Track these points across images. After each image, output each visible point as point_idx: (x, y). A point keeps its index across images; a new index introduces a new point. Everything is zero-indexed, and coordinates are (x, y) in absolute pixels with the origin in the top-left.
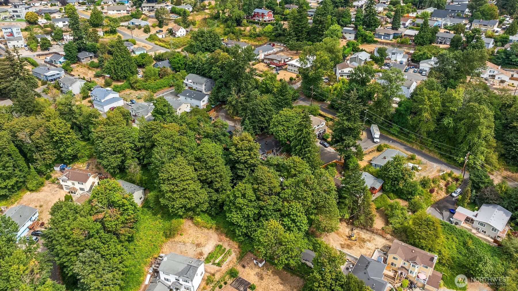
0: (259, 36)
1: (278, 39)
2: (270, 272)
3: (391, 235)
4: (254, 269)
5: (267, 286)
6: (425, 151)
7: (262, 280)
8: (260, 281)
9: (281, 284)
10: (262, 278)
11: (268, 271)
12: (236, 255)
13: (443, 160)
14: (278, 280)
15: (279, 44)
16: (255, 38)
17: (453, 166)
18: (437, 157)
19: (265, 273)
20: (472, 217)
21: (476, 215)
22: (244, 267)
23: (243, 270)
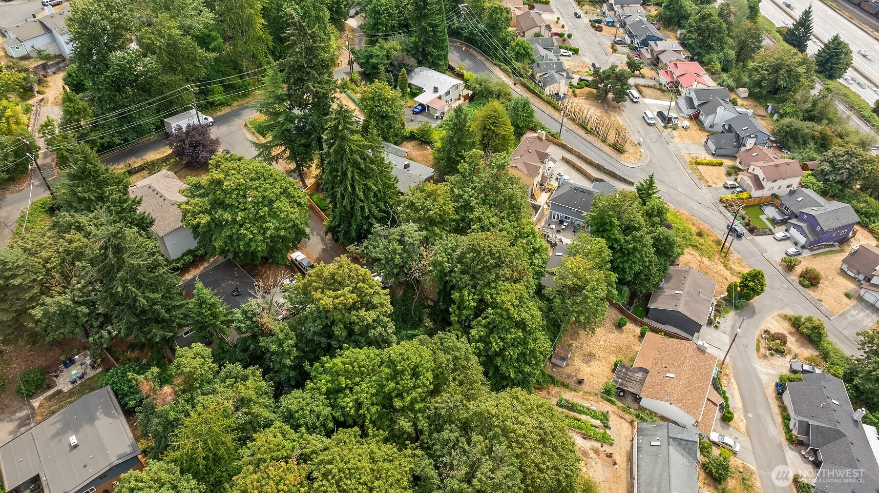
2: (575, 344)
4: (578, 367)
7: (594, 355)
8: (598, 358)
10: (592, 356)
12: (564, 393)
19: (578, 350)
20: (438, 95)
21: (436, 90)
22: (580, 382)
23: (588, 383)
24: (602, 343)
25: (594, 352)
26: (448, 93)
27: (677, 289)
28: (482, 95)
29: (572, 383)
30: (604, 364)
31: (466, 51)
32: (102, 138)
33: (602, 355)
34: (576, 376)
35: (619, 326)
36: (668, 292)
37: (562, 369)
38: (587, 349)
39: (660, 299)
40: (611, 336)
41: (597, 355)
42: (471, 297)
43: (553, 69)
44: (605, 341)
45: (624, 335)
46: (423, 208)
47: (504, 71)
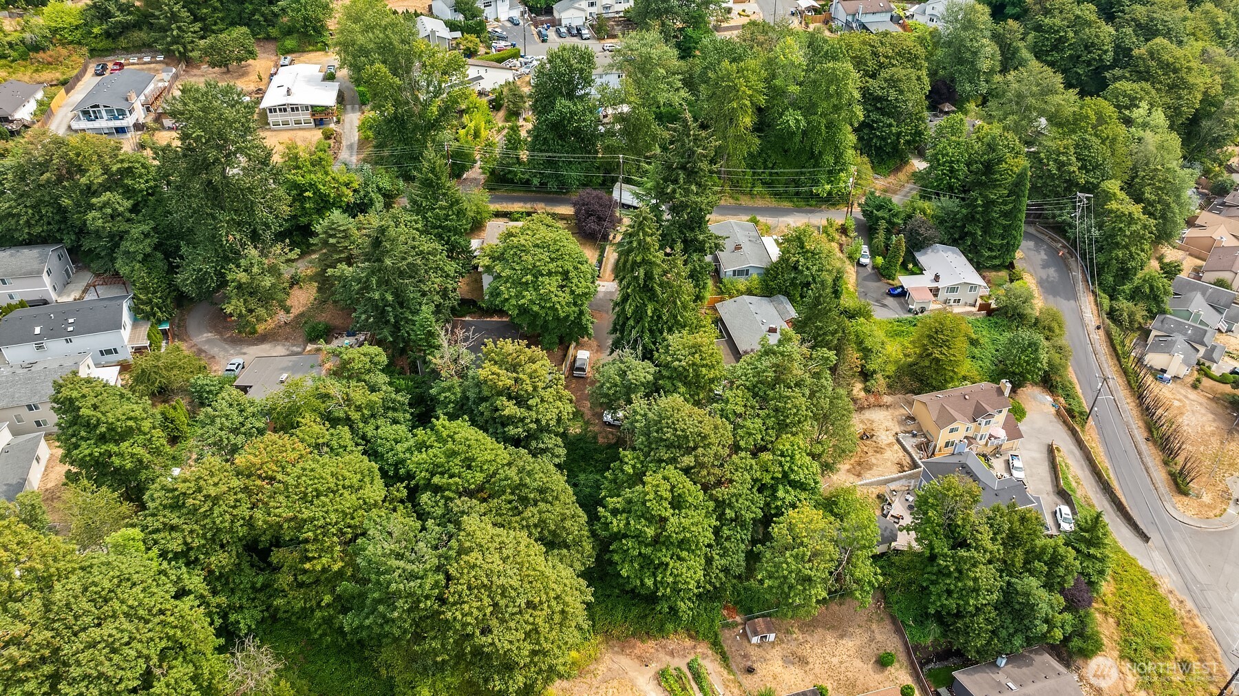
0: (36, 48)
1: (123, 42)
2: (798, 635)
3: (889, 394)
4: (768, 657)
5: (826, 666)
6: (745, 201)
7: (807, 663)
8: (807, 669)
9: (842, 637)
10: (803, 661)
11: (794, 636)
12: (712, 661)
13: (787, 204)
14: (830, 638)
15: (147, 59)
16: (24, 57)
17: (808, 208)
18: (771, 202)
19: (794, 644)
20: (935, 285)
21: (937, 278)
22: (750, 671)
23: (759, 680)
24: (835, 660)
25: (810, 660)
26: (953, 289)
27: (1014, 682)
28: (1006, 313)
29: (737, 663)
30: (807, 680)
31: (1063, 258)
32: (523, 173)
33: (817, 670)
34: (754, 662)
35: (883, 662)
36: (1000, 677)
37: (748, 645)
38: (806, 651)
39: (978, 677)
40: (858, 663)
41: (811, 666)
42: (632, 462)
43: (1185, 334)
44: (841, 663)
45: (878, 677)
46: (672, 355)
47: (1098, 305)
